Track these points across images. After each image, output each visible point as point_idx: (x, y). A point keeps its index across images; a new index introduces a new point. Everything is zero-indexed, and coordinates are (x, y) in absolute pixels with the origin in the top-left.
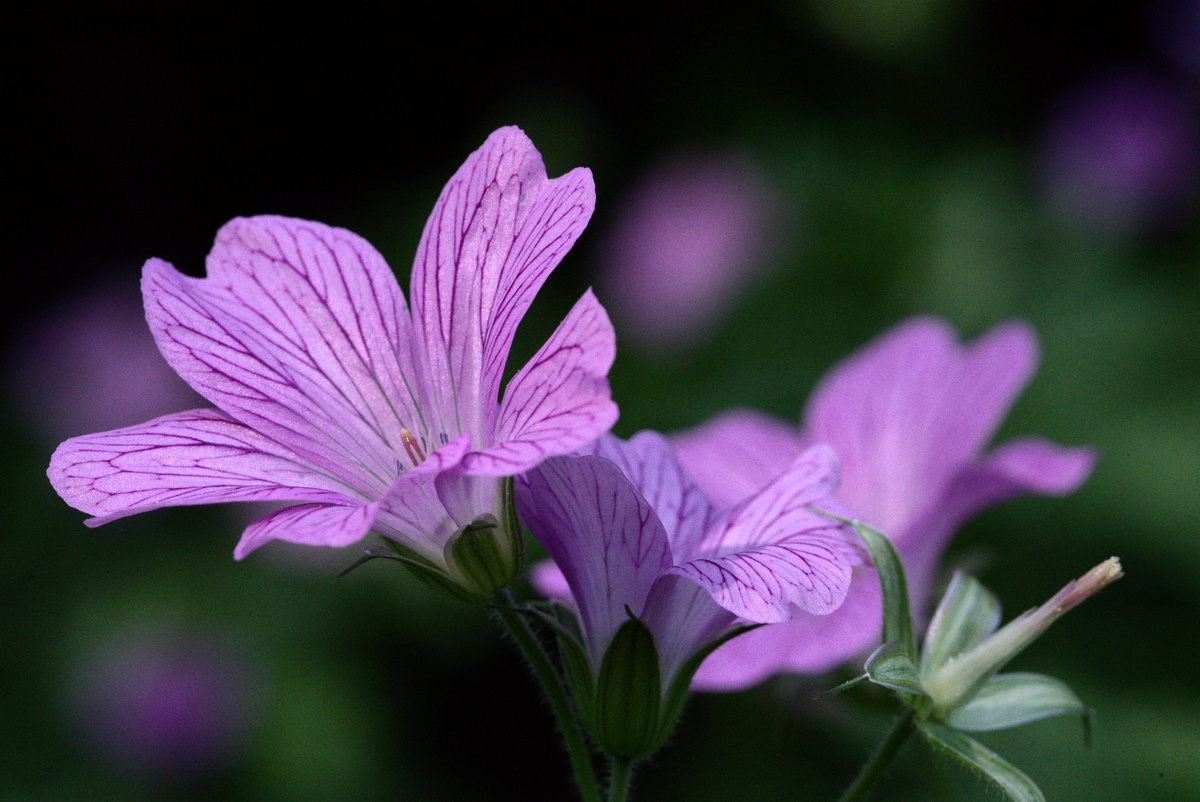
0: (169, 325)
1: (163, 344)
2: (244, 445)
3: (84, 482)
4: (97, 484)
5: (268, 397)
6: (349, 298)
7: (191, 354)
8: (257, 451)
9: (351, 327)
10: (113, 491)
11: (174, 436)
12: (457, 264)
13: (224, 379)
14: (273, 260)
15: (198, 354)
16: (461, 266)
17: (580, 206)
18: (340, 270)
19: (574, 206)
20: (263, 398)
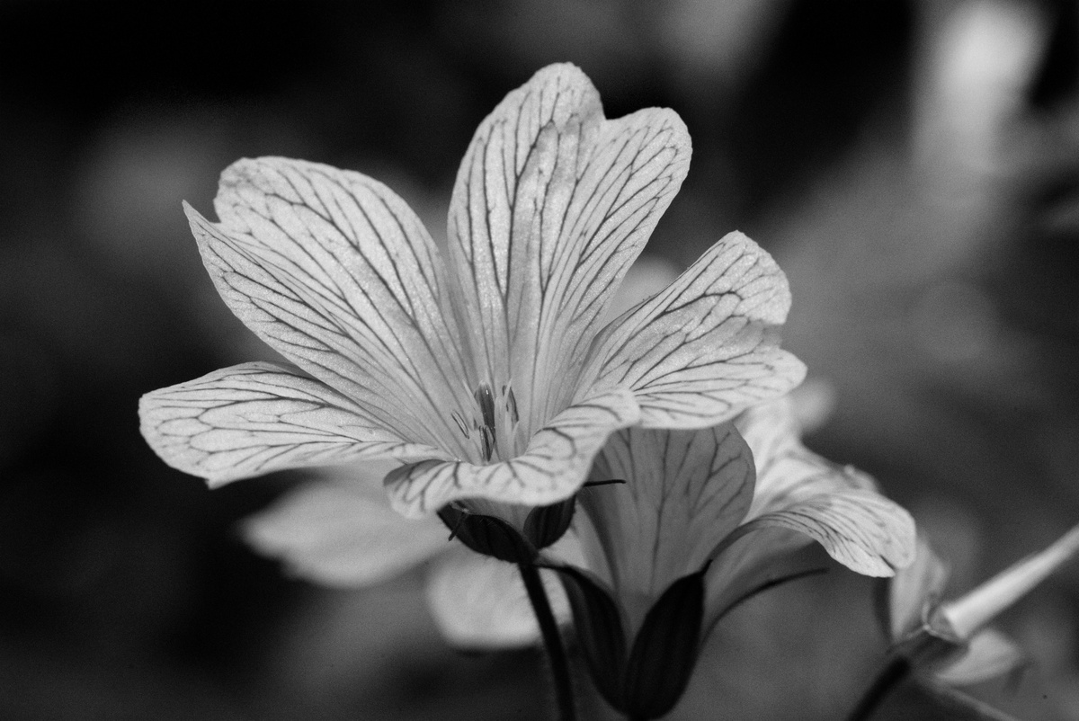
0: (225, 272)
1: (225, 292)
2: (318, 400)
3: (180, 440)
4: (194, 442)
5: (331, 348)
6: (382, 243)
7: (253, 303)
8: (330, 406)
9: (388, 274)
10: (212, 449)
11: (247, 390)
12: (512, 208)
13: (288, 329)
14: (292, 204)
15: (257, 301)
16: (517, 210)
17: (673, 147)
18: (365, 215)
19: (664, 148)
20: (326, 349)
